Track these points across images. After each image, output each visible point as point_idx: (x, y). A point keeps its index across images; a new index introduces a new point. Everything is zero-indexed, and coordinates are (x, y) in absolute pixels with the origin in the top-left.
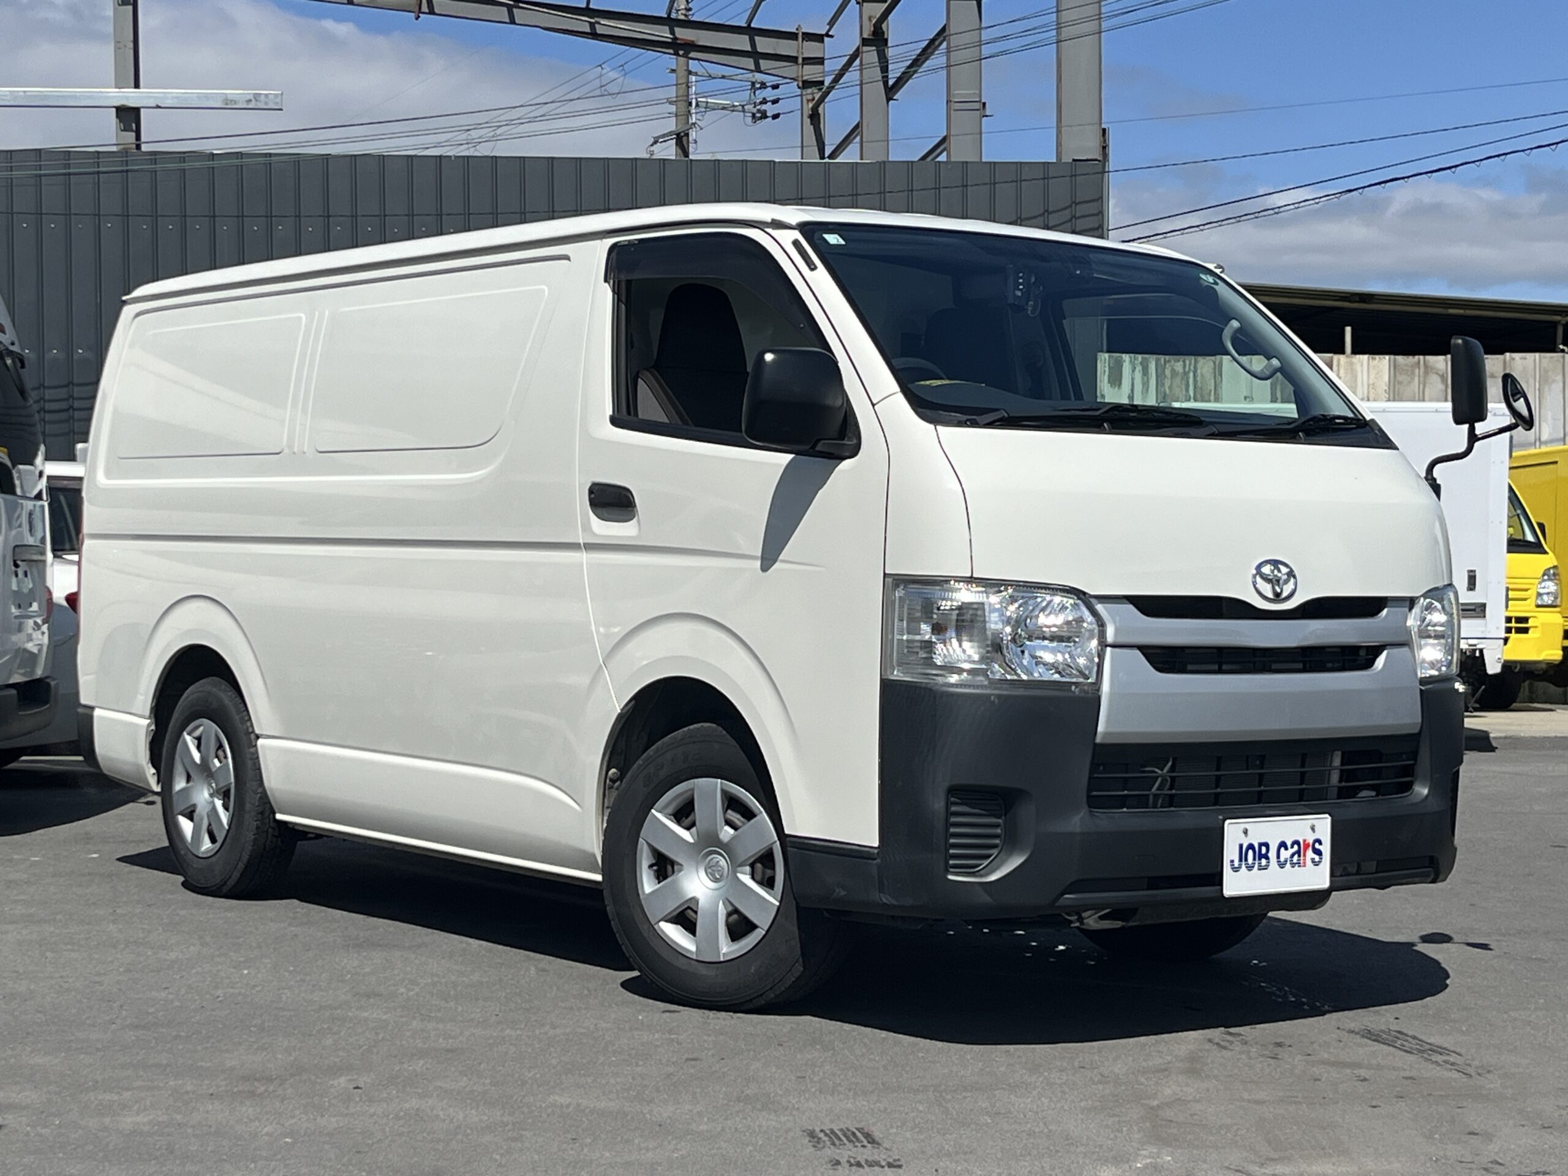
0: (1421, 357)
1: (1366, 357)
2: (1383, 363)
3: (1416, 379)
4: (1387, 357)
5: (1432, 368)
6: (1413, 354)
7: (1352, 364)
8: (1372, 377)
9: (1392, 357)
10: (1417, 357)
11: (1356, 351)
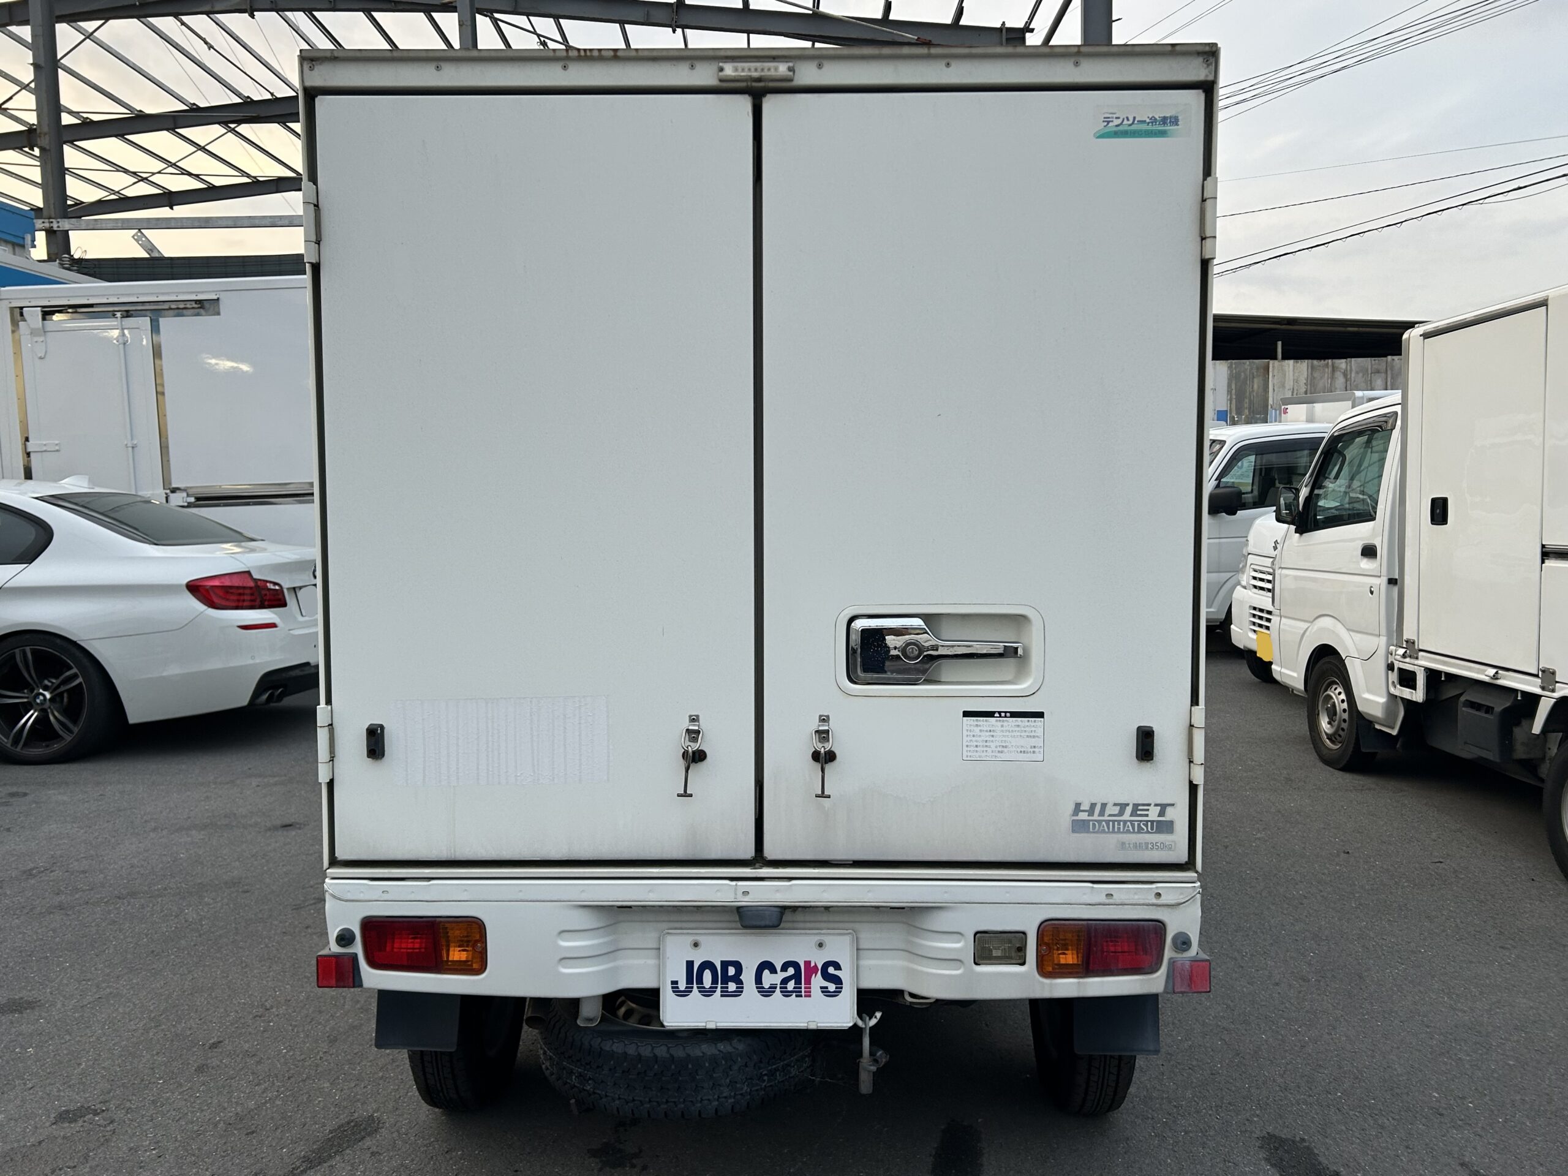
0: (1330, 361)
1: (1291, 362)
2: (1304, 365)
3: (1326, 375)
4: (1306, 361)
5: (1337, 368)
6: (1325, 358)
7: (1282, 366)
8: (1296, 374)
9: (1310, 361)
10: (1326, 361)
11: (1284, 358)
